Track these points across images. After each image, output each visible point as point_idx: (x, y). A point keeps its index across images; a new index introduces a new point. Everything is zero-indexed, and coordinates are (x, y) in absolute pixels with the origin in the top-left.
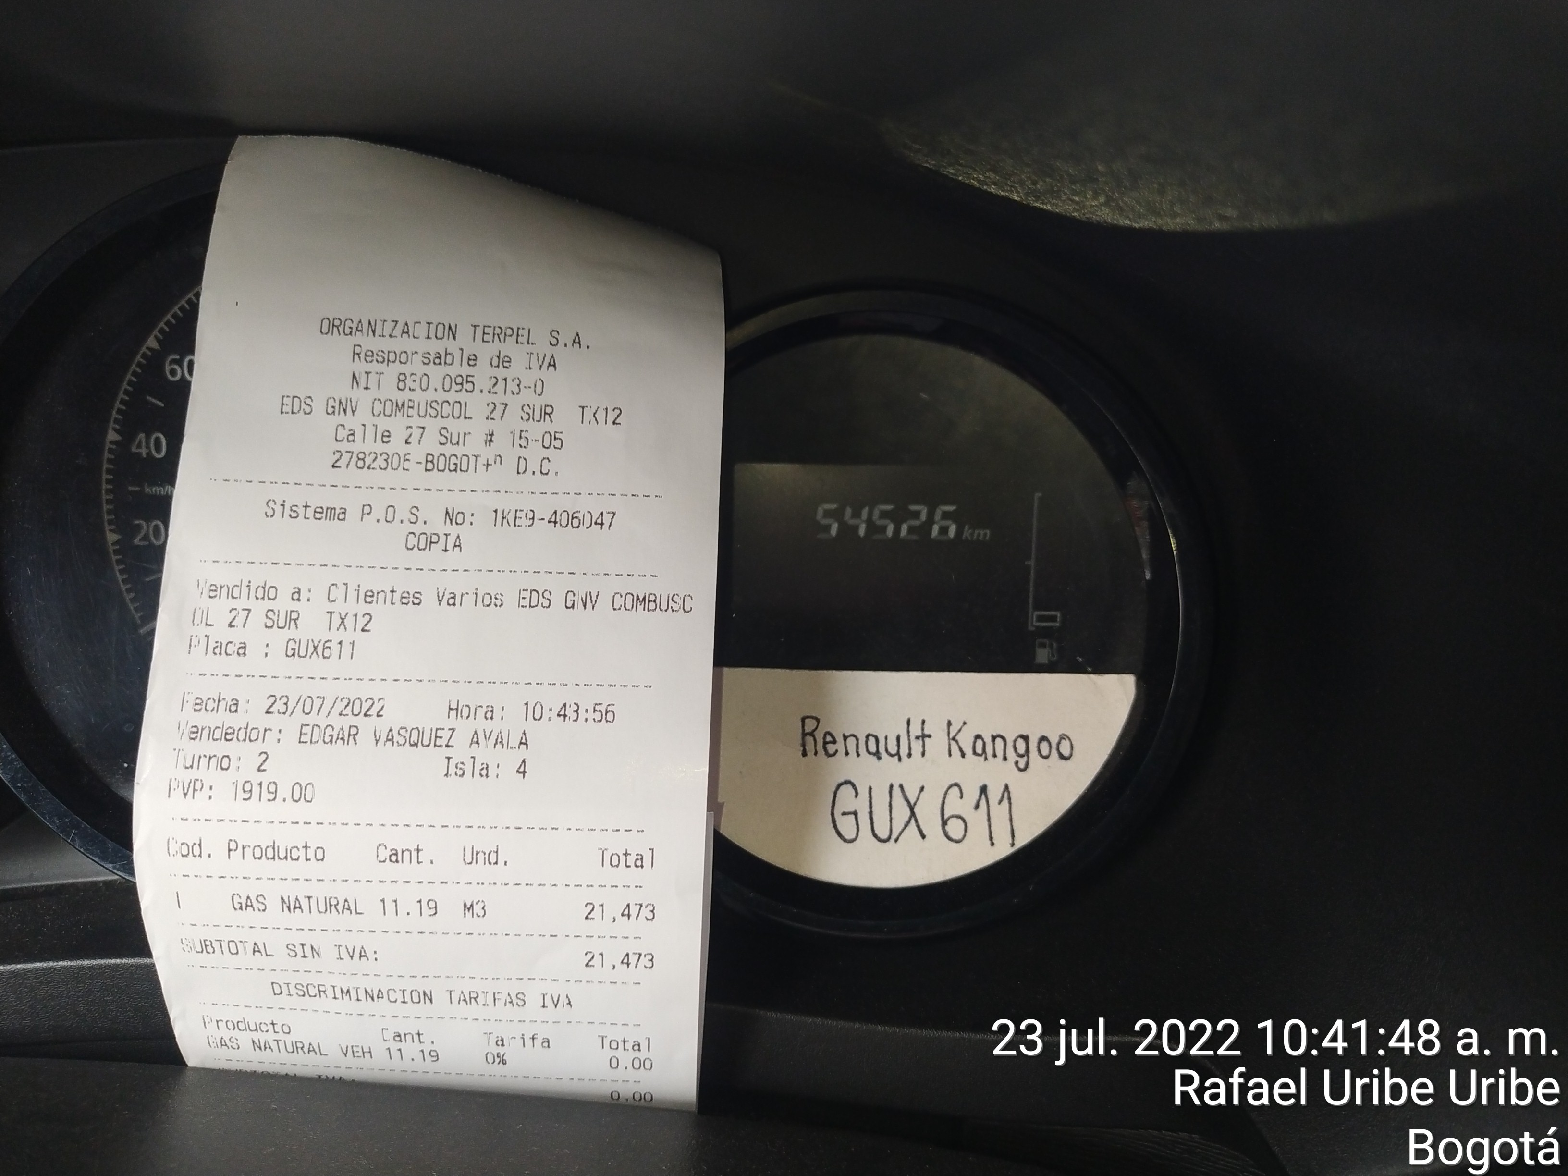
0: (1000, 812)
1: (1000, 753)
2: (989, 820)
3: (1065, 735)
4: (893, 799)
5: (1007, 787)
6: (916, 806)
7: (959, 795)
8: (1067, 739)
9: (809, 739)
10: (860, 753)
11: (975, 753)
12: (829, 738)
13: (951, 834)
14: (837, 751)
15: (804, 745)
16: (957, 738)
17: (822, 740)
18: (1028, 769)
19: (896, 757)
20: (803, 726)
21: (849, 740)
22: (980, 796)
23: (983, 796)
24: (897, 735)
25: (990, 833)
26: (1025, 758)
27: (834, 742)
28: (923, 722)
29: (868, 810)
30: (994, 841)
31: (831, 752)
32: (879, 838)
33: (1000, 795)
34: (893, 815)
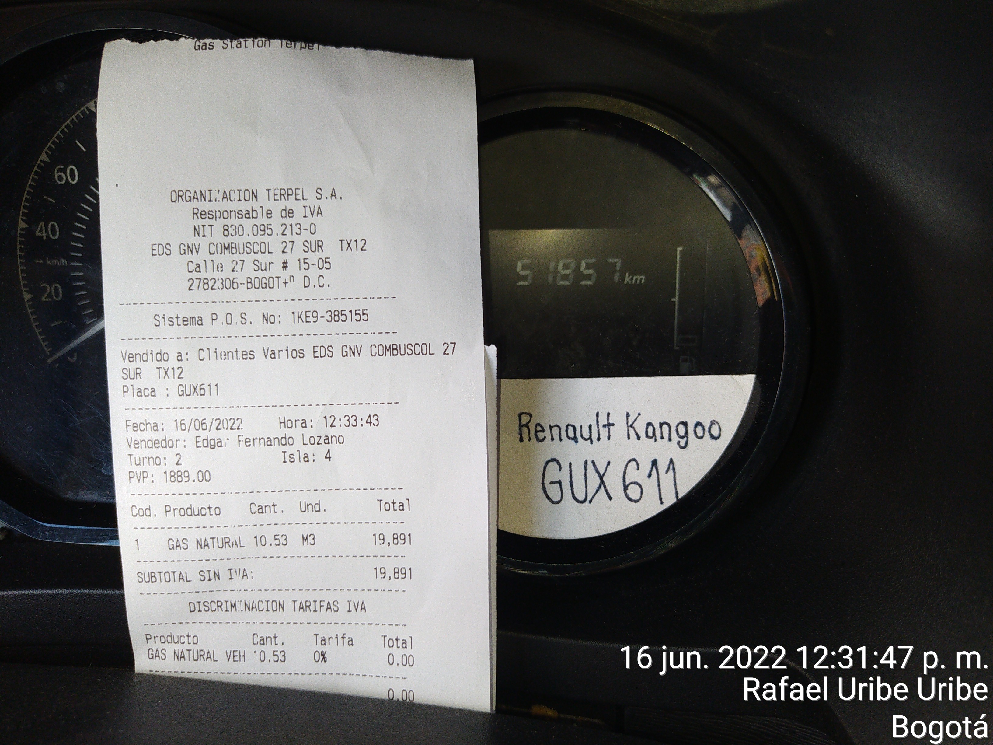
0: (667, 479)
1: (666, 435)
2: (659, 485)
3: (714, 421)
4: (588, 471)
5: (671, 461)
6: (605, 476)
7: (636, 467)
8: (716, 424)
9: (525, 429)
10: (562, 438)
11: (647, 436)
12: (539, 428)
13: (631, 496)
14: (545, 437)
15: (521, 434)
16: (634, 425)
17: (534, 430)
18: (687, 447)
19: (589, 441)
20: (520, 420)
21: (554, 429)
22: (652, 468)
23: (654, 469)
24: (589, 424)
25: (660, 495)
26: (685, 439)
27: (543, 431)
28: (609, 414)
29: (569, 480)
30: (663, 500)
31: (541, 438)
32: (578, 500)
33: (667, 467)
34: (587, 483)
